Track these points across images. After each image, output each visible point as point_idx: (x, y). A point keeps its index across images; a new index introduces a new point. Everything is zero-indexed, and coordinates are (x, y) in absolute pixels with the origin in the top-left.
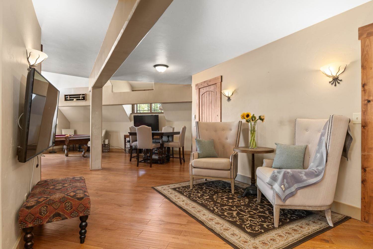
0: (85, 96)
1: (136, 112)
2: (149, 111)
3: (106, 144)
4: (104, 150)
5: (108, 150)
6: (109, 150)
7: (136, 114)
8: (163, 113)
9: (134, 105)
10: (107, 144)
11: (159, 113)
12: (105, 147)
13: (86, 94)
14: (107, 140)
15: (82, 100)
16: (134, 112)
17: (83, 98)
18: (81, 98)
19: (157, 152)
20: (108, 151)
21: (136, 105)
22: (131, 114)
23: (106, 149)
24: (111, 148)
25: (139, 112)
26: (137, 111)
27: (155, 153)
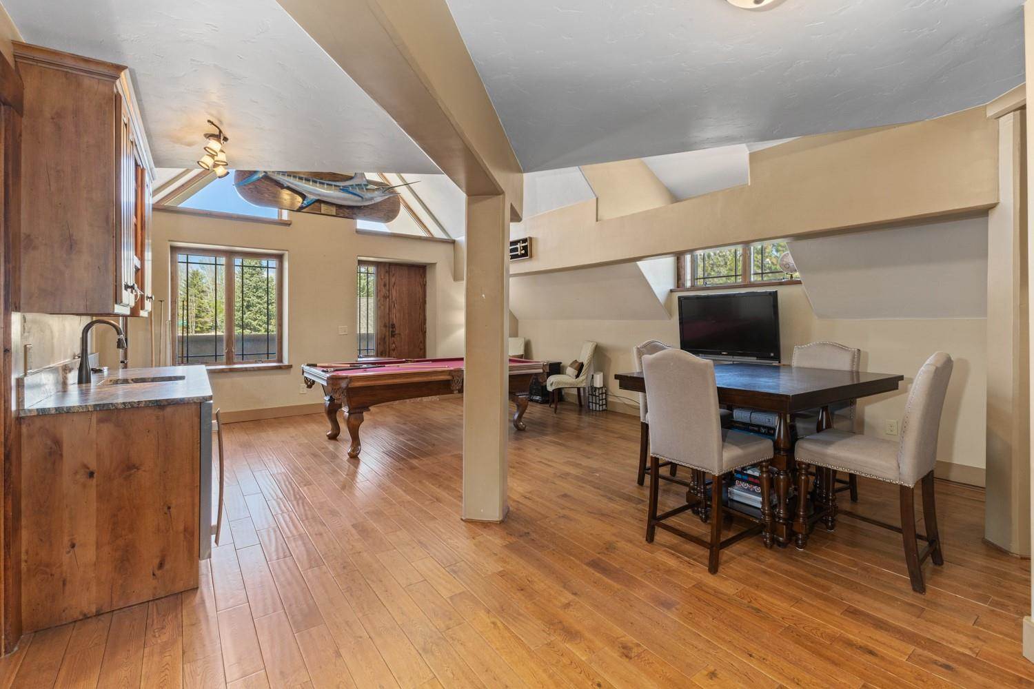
0: (527, 246)
1: (688, 284)
2: (740, 280)
3: (596, 388)
4: (591, 404)
5: (602, 405)
6: (604, 407)
7: (688, 290)
8: (799, 283)
9: (682, 257)
10: (599, 388)
11: (781, 284)
12: (594, 397)
13: (531, 238)
14: (598, 376)
15: (523, 255)
16: (684, 285)
17: (523, 252)
18: (519, 253)
19: (757, 474)
20: (601, 409)
21: (688, 257)
22: (671, 291)
23: (596, 404)
24: (612, 400)
25: (700, 283)
26: (694, 278)
27: (745, 477)
